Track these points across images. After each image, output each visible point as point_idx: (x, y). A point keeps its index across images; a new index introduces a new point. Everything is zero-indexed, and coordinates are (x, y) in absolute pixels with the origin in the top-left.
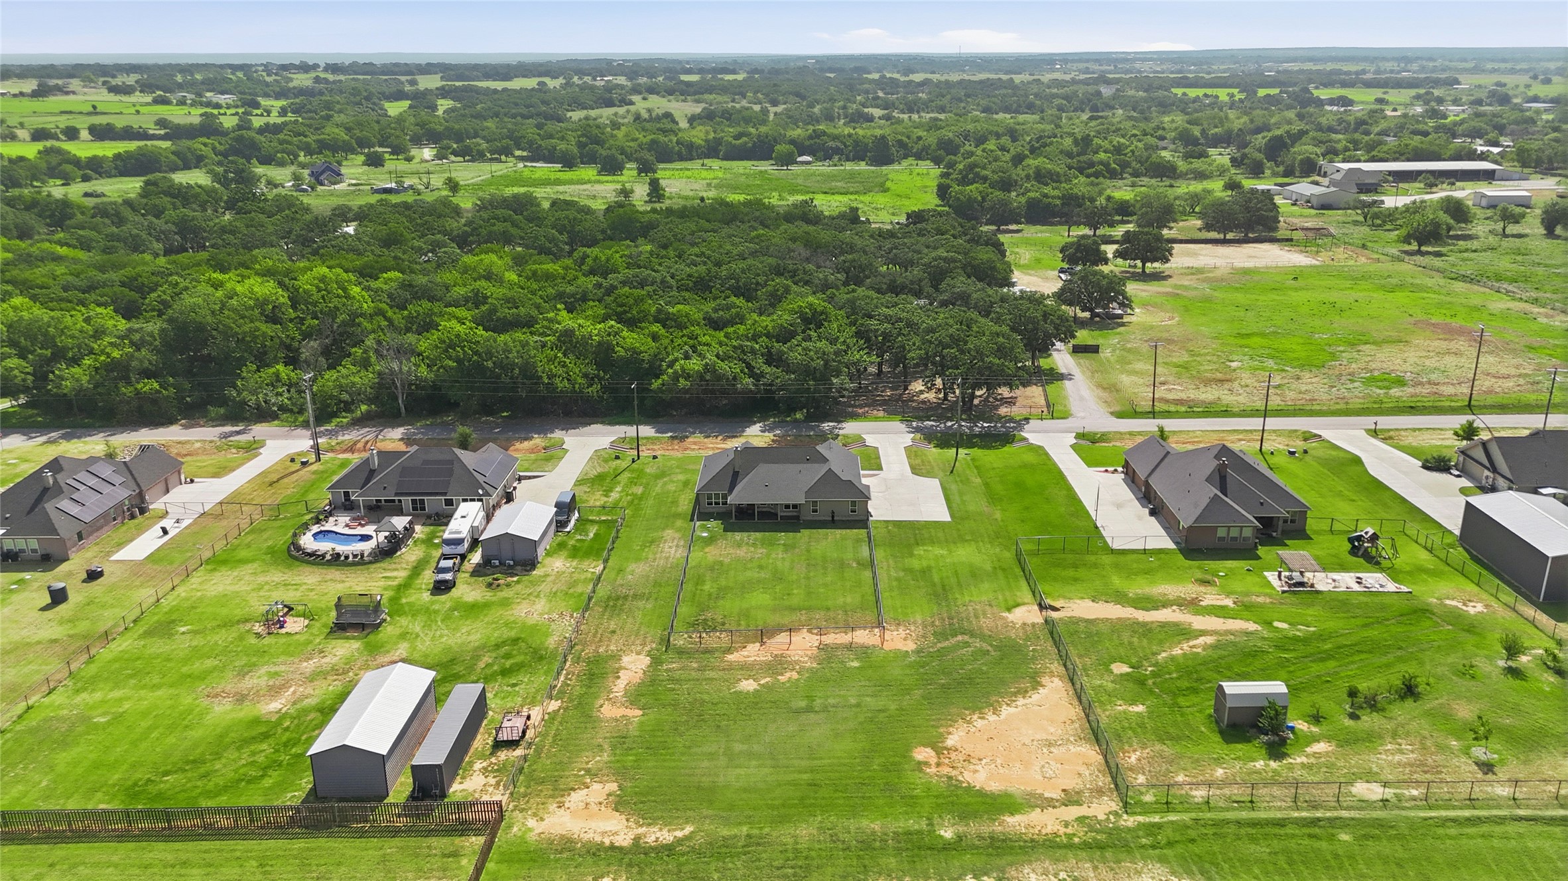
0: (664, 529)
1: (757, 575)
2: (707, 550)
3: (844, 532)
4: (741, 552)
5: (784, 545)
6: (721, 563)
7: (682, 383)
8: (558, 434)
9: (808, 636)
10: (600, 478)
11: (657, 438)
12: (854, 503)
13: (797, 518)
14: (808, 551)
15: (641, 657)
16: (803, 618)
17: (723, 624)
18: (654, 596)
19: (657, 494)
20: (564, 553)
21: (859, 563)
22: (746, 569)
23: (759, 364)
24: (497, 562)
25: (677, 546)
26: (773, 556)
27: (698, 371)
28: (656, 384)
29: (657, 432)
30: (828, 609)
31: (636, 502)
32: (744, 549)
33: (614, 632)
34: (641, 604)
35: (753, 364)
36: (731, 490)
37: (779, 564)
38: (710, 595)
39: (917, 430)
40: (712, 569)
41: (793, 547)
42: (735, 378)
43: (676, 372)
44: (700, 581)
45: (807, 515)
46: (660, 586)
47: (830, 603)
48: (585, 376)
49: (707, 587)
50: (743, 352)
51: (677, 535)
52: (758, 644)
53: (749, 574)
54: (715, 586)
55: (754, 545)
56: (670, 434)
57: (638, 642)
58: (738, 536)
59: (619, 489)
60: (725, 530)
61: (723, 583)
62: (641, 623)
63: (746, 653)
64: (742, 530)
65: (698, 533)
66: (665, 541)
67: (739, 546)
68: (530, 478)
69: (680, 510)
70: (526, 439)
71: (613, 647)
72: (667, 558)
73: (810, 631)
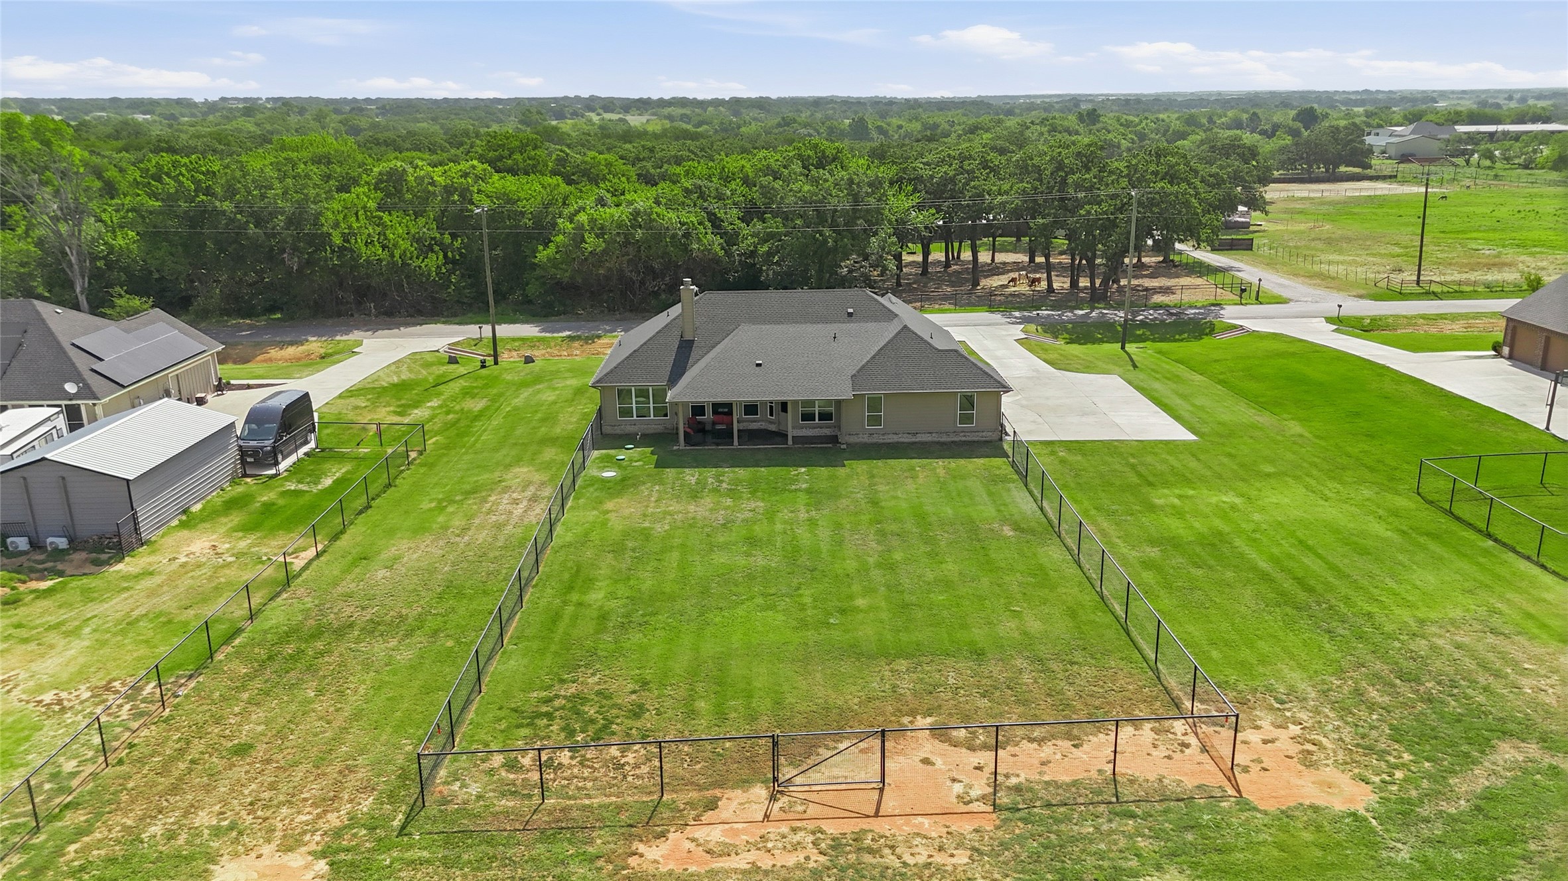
0: (508, 467)
1: (742, 561)
2: (609, 505)
3: (953, 464)
4: (701, 509)
5: (809, 491)
6: (646, 535)
7: (592, 243)
8: (356, 335)
9: (944, 757)
10: (401, 388)
11: (540, 340)
12: (968, 401)
13: (834, 440)
14: (875, 503)
15: (296, 860)
16: (905, 686)
17: (637, 712)
18: (431, 624)
19: (516, 409)
20: (236, 518)
21: (1017, 528)
22: (711, 548)
23: (731, 215)
24: (22, 543)
25: (534, 499)
26: (785, 514)
27: (620, 225)
28: (543, 254)
29: (543, 331)
30: (979, 654)
31: (463, 423)
32: (708, 501)
33: (242, 750)
34: (378, 648)
35: (721, 214)
36: (674, 379)
37: (804, 535)
38: (603, 617)
39: (1025, 320)
40: (618, 549)
41: (834, 495)
42: (687, 235)
43: (580, 227)
44: (578, 579)
45: (856, 429)
46: (460, 595)
47: (978, 634)
48: (418, 240)
49: (596, 596)
50: (702, 196)
51: (537, 477)
52: (760, 792)
53: (720, 558)
54: (622, 591)
55: (732, 493)
56: (568, 333)
57: (313, 790)
58: (691, 476)
59: (434, 403)
60: (660, 465)
61: (648, 583)
62: (357, 716)
63: (714, 835)
64: (699, 463)
65: (592, 471)
66: (507, 489)
67: (694, 495)
68: (249, 387)
69: (558, 430)
70: (292, 344)
71: (204, 819)
72: (499, 527)
73: (940, 732)
